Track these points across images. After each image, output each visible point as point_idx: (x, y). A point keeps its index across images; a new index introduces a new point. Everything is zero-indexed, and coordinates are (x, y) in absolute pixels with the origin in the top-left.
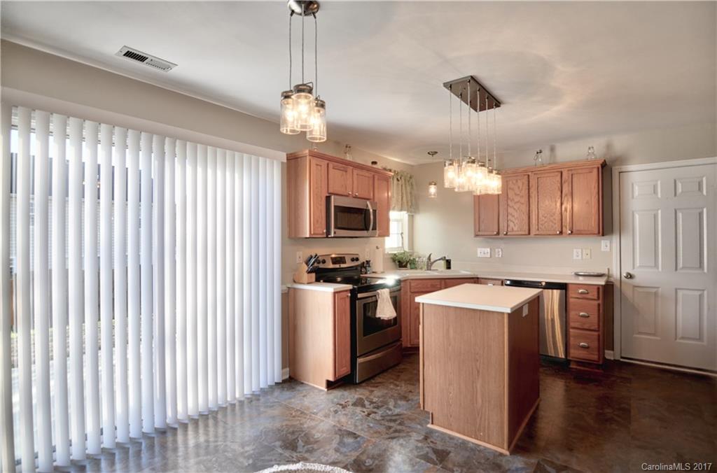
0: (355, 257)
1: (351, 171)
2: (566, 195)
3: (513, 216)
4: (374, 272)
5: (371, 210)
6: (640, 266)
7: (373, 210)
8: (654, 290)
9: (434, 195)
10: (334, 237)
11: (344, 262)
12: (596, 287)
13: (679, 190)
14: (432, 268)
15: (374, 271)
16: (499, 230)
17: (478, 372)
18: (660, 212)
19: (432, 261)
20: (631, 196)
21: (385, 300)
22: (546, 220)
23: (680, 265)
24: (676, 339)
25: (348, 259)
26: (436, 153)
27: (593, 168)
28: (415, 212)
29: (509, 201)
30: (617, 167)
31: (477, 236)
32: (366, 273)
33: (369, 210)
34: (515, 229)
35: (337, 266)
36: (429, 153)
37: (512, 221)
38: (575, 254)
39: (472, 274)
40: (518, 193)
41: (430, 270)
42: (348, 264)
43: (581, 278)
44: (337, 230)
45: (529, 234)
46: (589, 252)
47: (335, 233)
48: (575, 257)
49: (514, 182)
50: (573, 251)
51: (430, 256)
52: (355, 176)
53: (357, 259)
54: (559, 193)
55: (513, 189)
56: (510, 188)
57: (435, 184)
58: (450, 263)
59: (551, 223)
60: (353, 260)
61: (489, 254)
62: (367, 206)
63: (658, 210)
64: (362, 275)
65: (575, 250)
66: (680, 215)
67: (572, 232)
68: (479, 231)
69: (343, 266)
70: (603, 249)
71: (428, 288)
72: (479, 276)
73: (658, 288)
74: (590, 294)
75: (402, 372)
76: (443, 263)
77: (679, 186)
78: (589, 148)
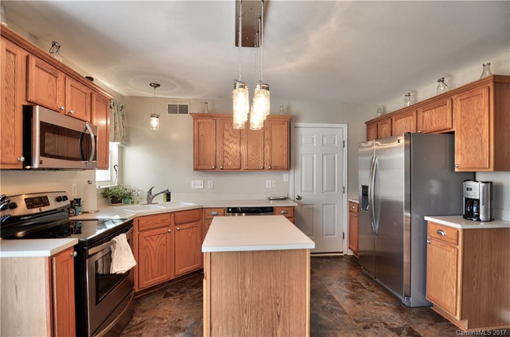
0: (62, 195)
1: (62, 79)
2: (267, 139)
3: (228, 153)
4: (85, 213)
5: (92, 136)
6: (305, 191)
7: (94, 136)
8: (312, 206)
9: (157, 128)
10: (39, 169)
11: (47, 204)
12: (292, 208)
13: (325, 142)
14: (152, 202)
15: (85, 211)
16: (216, 165)
17: (279, 317)
18: (315, 155)
19: (153, 193)
20: (300, 144)
21: (123, 249)
22: (253, 158)
23: (325, 190)
24: (323, 236)
25: (51, 199)
26: (158, 85)
27: (284, 121)
28: (126, 145)
29: (225, 141)
30: (293, 123)
31: (196, 169)
32: (75, 215)
33: (89, 135)
34: (230, 164)
35: (36, 210)
36: (151, 85)
37: (227, 157)
38: (267, 184)
39: (197, 205)
40: (232, 134)
41: (151, 203)
42: (53, 205)
43: (272, 201)
44: (43, 158)
45: (240, 168)
46: (276, 182)
47: (41, 162)
48: (267, 186)
49: (229, 124)
50: (266, 182)
51: (151, 189)
52: (68, 88)
53: (65, 198)
54: (263, 137)
55: (228, 131)
56: (226, 130)
57: (158, 117)
58: (170, 195)
59: (257, 161)
60: (59, 199)
61: (202, 186)
62: (86, 128)
63: (314, 154)
64: (70, 218)
65: (267, 181)
66: (325, 158)
67: (271, 167)
68: (199, 165)
69: (44, 209)
70: (284, 180)
71: (158, 224)
72: (203, 207)
73: (314, 205)
74: (289, 213)
75: (141, 328)
76: (162, 197)
77: (325, 139)
78: (281, 107)
